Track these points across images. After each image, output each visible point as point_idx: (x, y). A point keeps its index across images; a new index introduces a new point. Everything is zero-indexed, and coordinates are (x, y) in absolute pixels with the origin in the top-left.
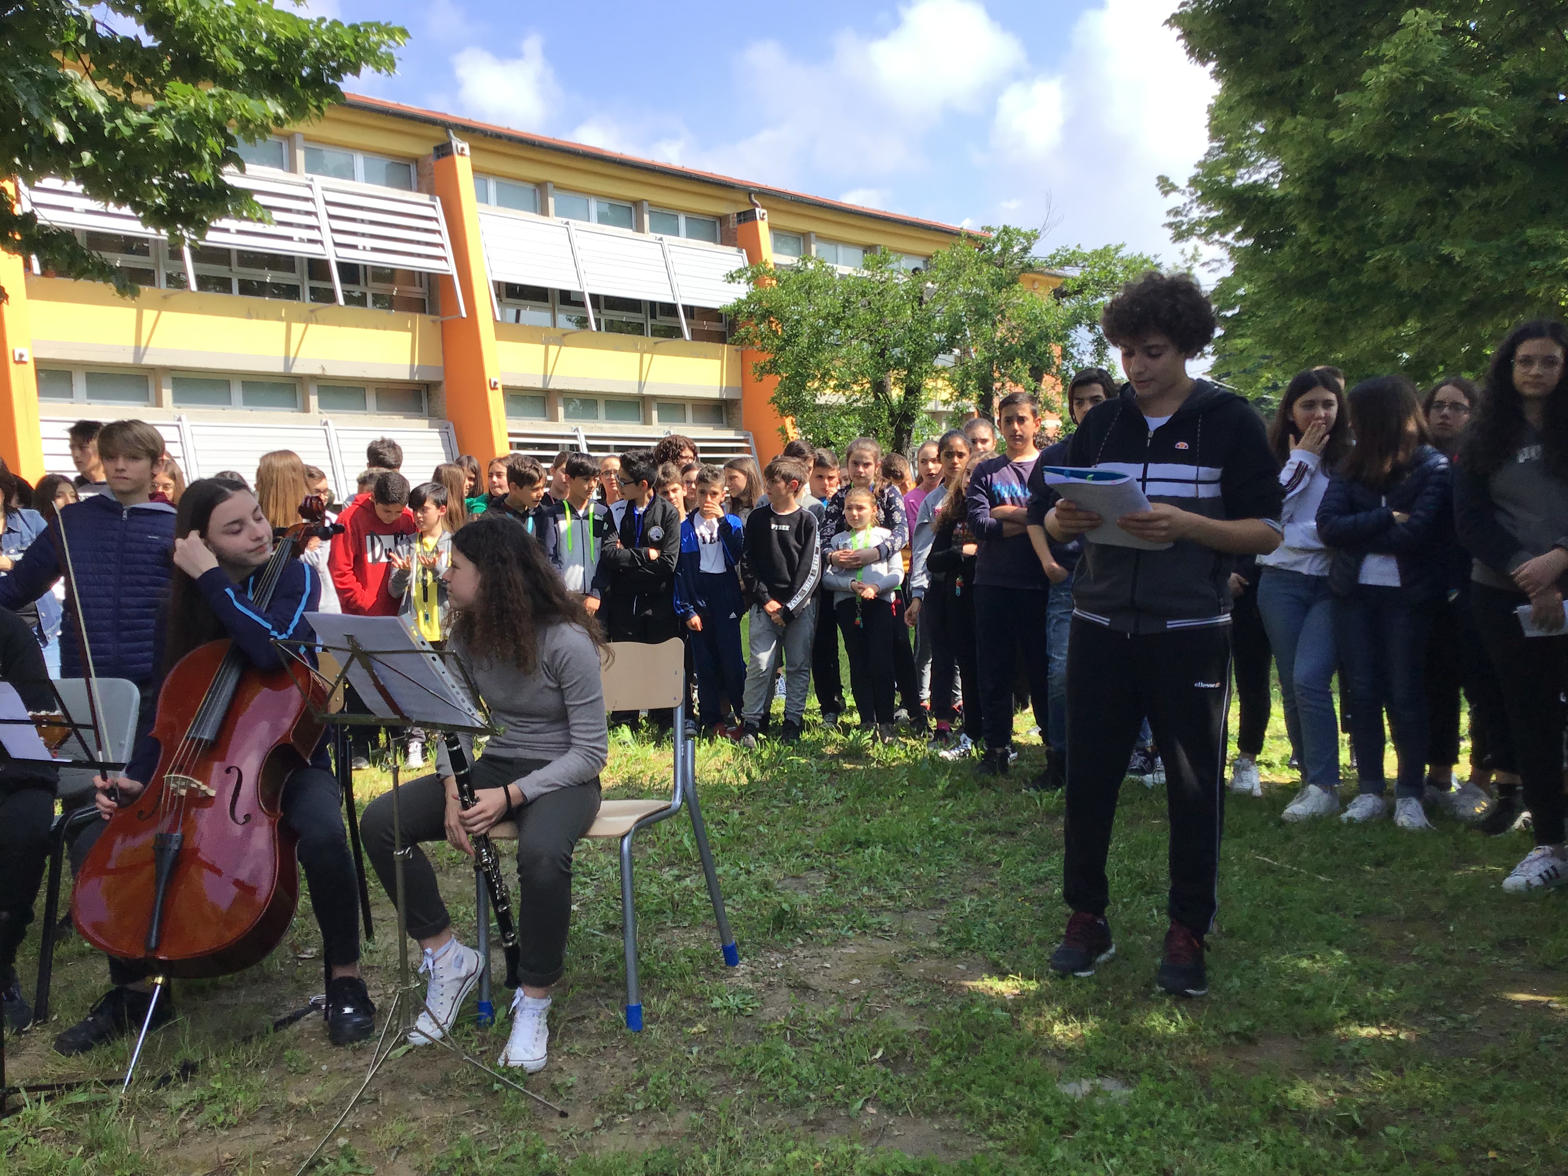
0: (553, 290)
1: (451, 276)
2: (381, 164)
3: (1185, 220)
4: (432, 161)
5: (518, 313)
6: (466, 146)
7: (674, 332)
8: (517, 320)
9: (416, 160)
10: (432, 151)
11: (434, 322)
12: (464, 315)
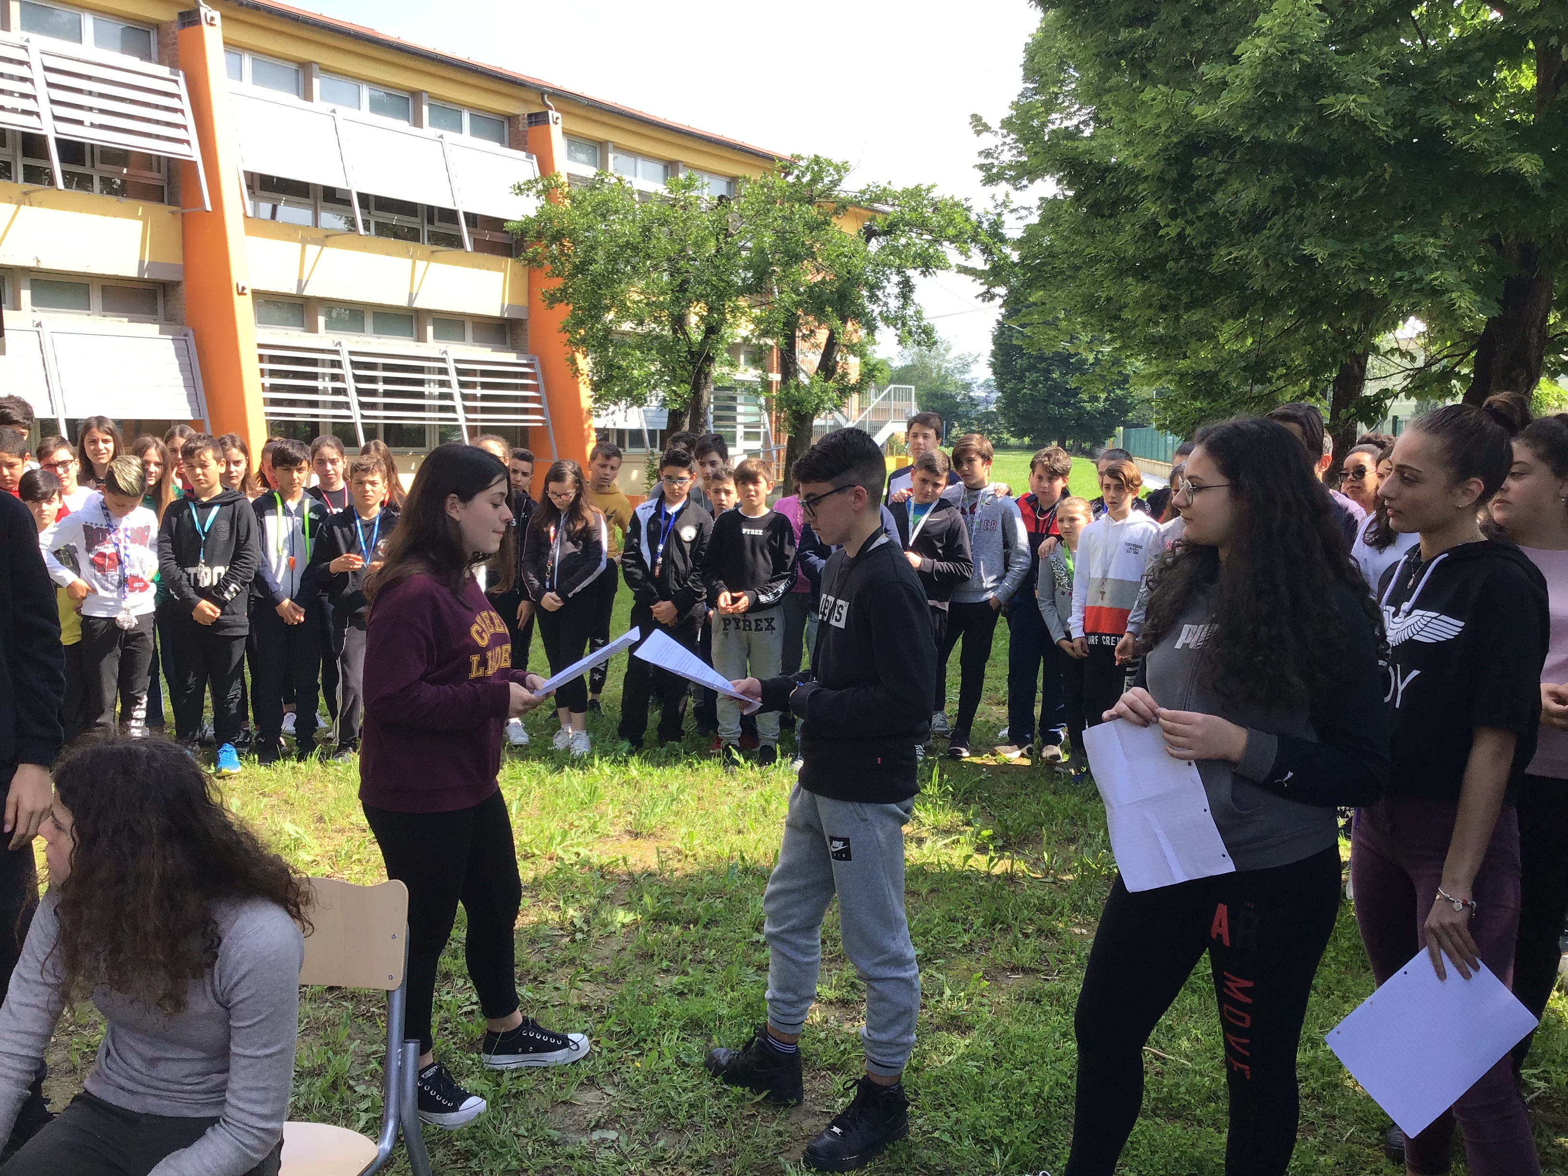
0: (315, 185)
1: (195, 163)
2: (115, 29)
3: (996, 162)
4: (175, 28)
5: (274, 208)
6: (217, 15)
7: (455, 242)
8: (273, 216)
9: (157, 26)
10: (175, 17)
11: (173, 213)
12: (209, 208)
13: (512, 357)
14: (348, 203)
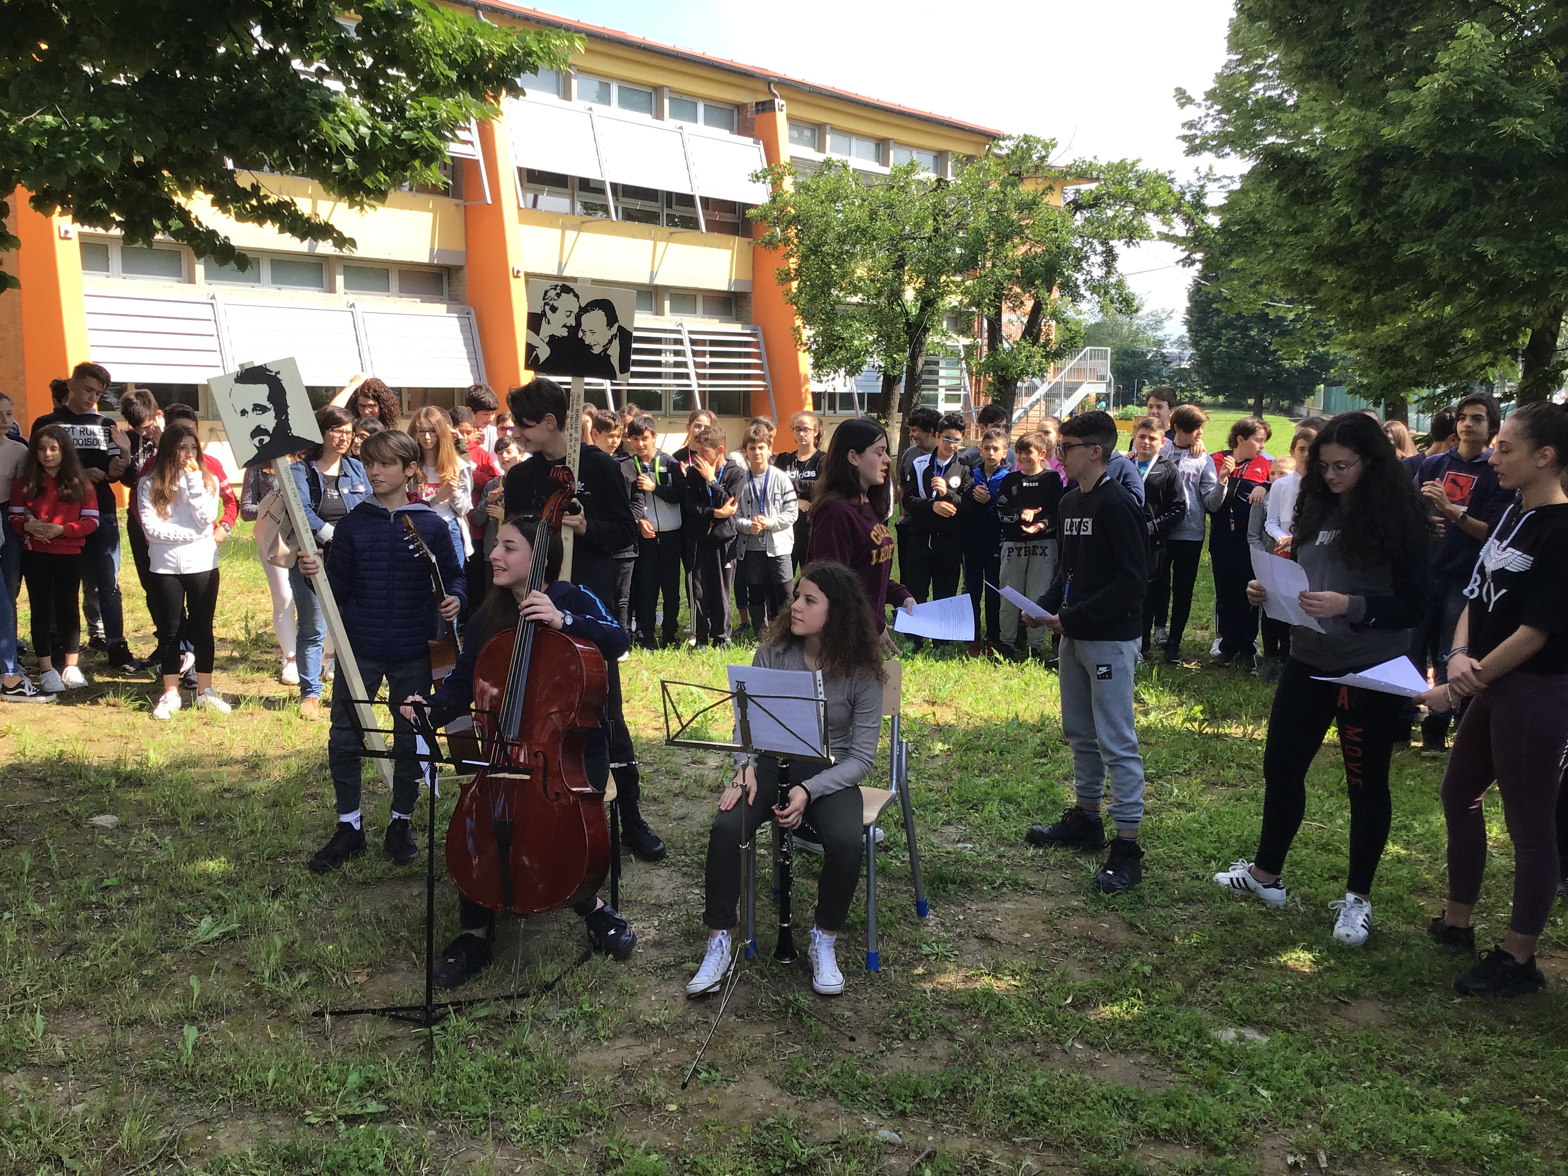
0: (572, 177)
1: (478, 162)
3: (1199, 133)
5: (536, 198)
7: (690, 223)
8: (535, 204)
11: (457, 205)
12: (489, 202)
13: (737, 328)
14: (602, 191)
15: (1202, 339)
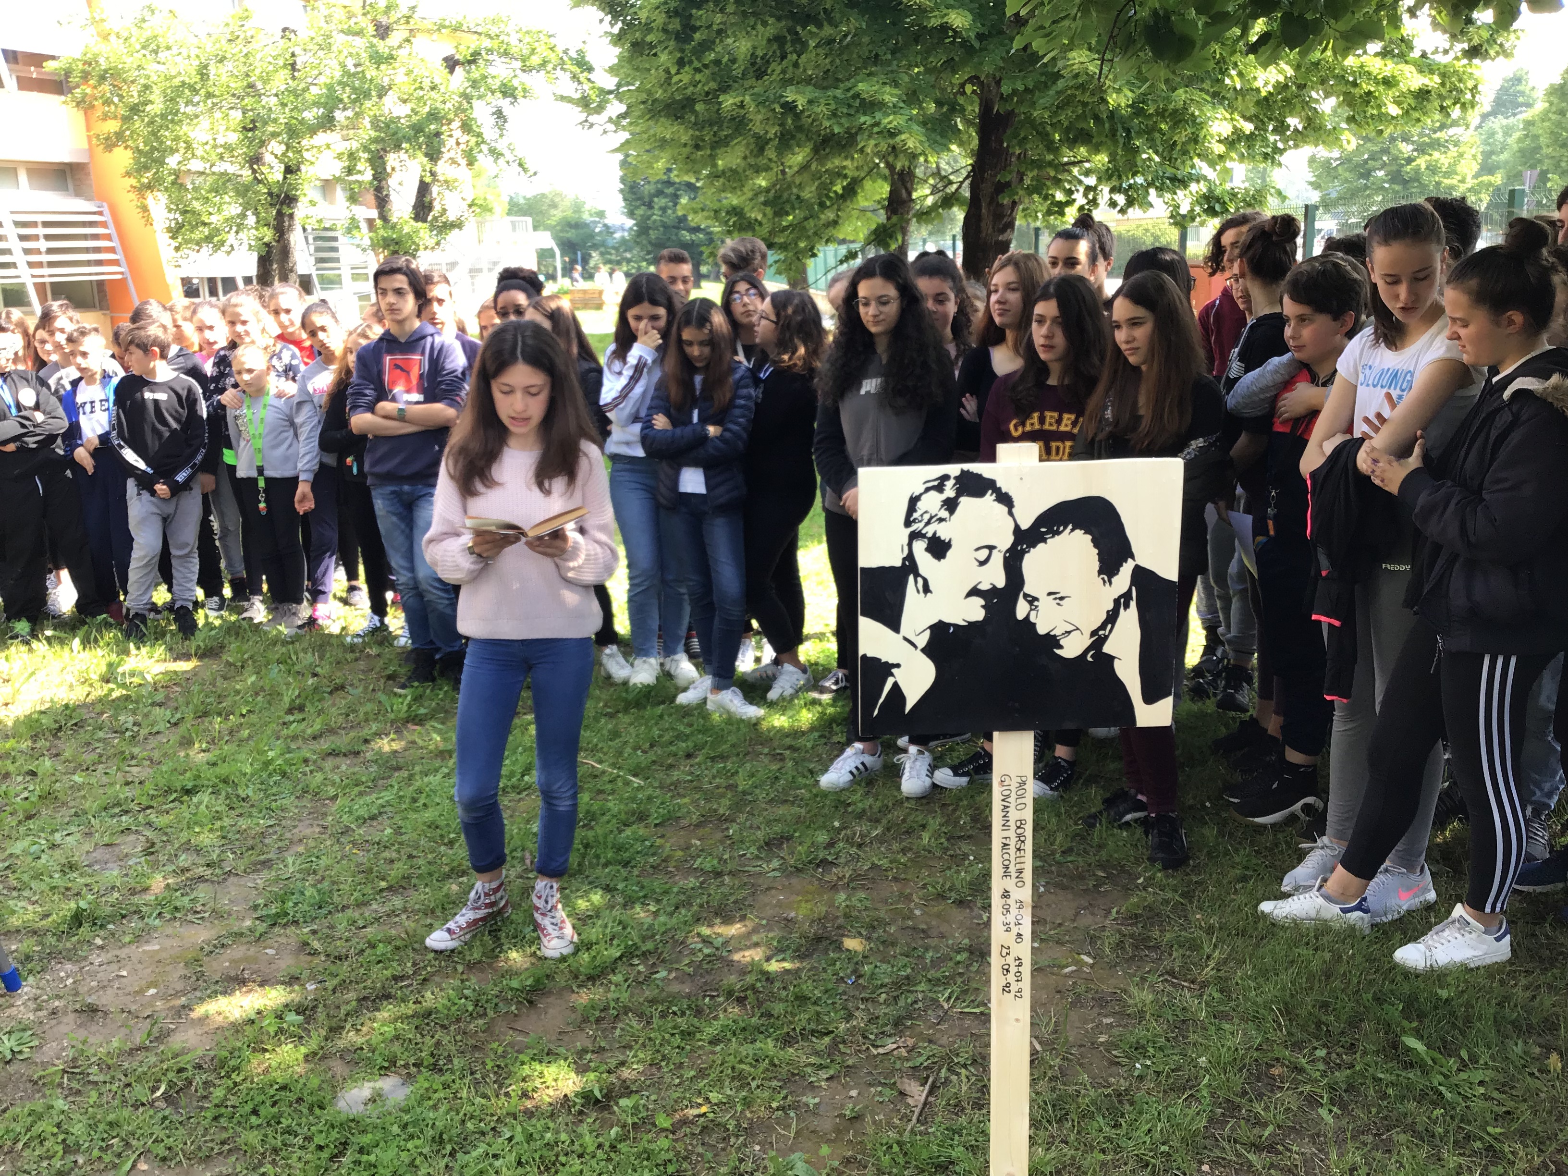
15: (637, 207)
